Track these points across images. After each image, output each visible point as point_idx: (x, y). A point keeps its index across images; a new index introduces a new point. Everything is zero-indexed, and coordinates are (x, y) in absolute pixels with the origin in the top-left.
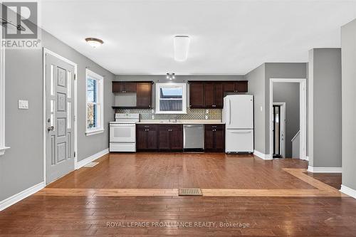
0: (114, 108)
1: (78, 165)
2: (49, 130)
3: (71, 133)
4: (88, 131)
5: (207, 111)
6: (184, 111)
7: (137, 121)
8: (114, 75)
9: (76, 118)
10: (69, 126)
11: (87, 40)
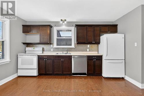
5: (88, 46)
6: (73, 46)
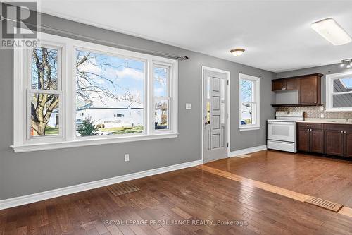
0: (273, 106)
1: (231, 155)
2: (206, 124)
3: (224, 127)
4: (241, 127)
7: (300, 120)
8: (274, 74)
9: (229, 116)
10: (222, 122)
11: (232, 51)
